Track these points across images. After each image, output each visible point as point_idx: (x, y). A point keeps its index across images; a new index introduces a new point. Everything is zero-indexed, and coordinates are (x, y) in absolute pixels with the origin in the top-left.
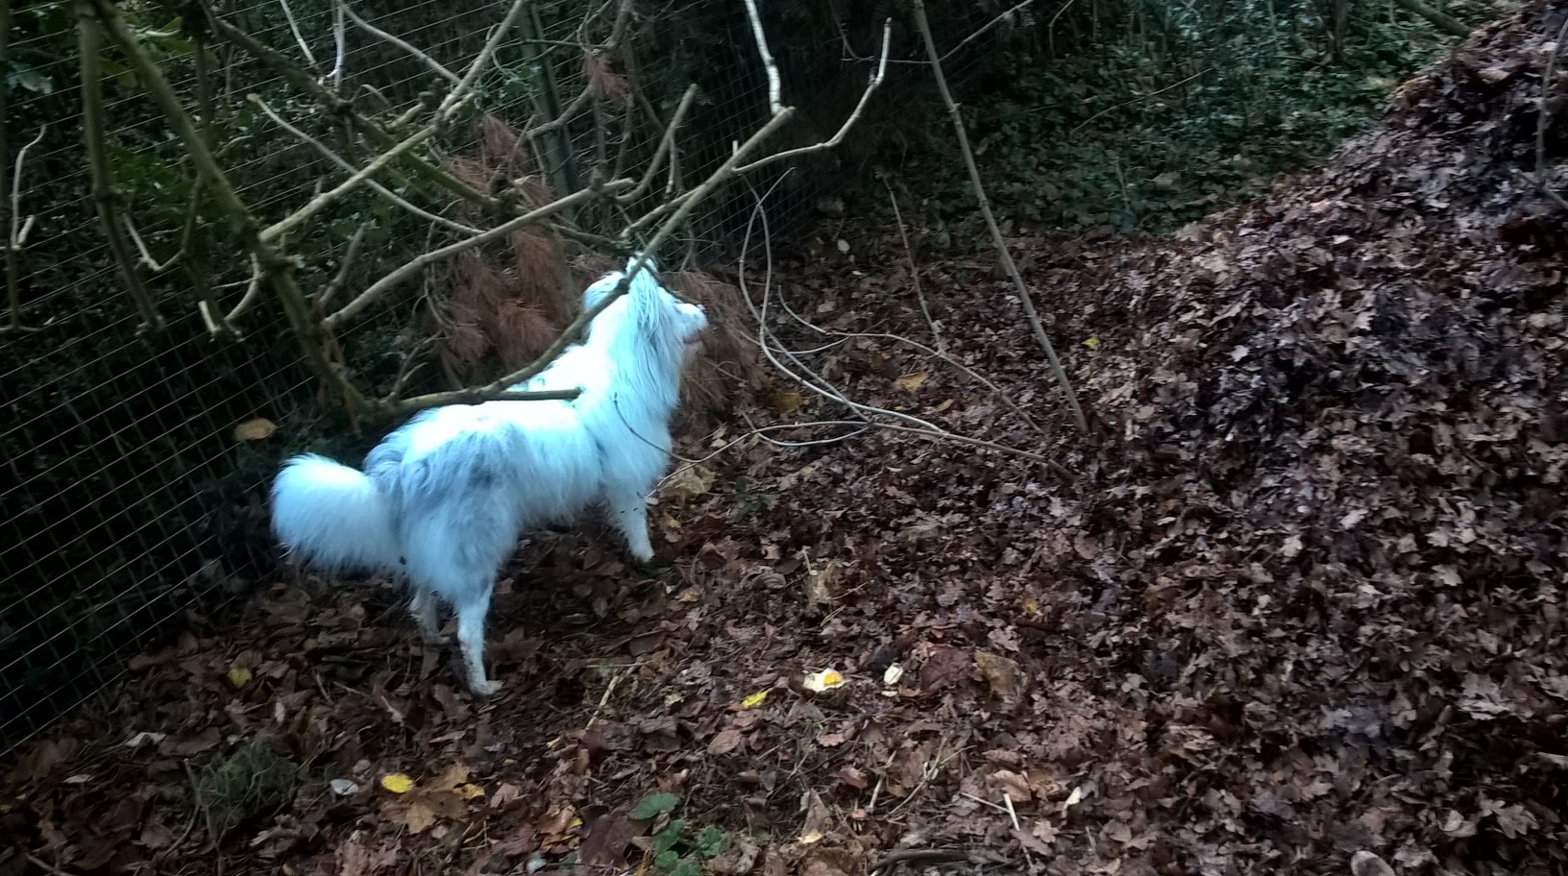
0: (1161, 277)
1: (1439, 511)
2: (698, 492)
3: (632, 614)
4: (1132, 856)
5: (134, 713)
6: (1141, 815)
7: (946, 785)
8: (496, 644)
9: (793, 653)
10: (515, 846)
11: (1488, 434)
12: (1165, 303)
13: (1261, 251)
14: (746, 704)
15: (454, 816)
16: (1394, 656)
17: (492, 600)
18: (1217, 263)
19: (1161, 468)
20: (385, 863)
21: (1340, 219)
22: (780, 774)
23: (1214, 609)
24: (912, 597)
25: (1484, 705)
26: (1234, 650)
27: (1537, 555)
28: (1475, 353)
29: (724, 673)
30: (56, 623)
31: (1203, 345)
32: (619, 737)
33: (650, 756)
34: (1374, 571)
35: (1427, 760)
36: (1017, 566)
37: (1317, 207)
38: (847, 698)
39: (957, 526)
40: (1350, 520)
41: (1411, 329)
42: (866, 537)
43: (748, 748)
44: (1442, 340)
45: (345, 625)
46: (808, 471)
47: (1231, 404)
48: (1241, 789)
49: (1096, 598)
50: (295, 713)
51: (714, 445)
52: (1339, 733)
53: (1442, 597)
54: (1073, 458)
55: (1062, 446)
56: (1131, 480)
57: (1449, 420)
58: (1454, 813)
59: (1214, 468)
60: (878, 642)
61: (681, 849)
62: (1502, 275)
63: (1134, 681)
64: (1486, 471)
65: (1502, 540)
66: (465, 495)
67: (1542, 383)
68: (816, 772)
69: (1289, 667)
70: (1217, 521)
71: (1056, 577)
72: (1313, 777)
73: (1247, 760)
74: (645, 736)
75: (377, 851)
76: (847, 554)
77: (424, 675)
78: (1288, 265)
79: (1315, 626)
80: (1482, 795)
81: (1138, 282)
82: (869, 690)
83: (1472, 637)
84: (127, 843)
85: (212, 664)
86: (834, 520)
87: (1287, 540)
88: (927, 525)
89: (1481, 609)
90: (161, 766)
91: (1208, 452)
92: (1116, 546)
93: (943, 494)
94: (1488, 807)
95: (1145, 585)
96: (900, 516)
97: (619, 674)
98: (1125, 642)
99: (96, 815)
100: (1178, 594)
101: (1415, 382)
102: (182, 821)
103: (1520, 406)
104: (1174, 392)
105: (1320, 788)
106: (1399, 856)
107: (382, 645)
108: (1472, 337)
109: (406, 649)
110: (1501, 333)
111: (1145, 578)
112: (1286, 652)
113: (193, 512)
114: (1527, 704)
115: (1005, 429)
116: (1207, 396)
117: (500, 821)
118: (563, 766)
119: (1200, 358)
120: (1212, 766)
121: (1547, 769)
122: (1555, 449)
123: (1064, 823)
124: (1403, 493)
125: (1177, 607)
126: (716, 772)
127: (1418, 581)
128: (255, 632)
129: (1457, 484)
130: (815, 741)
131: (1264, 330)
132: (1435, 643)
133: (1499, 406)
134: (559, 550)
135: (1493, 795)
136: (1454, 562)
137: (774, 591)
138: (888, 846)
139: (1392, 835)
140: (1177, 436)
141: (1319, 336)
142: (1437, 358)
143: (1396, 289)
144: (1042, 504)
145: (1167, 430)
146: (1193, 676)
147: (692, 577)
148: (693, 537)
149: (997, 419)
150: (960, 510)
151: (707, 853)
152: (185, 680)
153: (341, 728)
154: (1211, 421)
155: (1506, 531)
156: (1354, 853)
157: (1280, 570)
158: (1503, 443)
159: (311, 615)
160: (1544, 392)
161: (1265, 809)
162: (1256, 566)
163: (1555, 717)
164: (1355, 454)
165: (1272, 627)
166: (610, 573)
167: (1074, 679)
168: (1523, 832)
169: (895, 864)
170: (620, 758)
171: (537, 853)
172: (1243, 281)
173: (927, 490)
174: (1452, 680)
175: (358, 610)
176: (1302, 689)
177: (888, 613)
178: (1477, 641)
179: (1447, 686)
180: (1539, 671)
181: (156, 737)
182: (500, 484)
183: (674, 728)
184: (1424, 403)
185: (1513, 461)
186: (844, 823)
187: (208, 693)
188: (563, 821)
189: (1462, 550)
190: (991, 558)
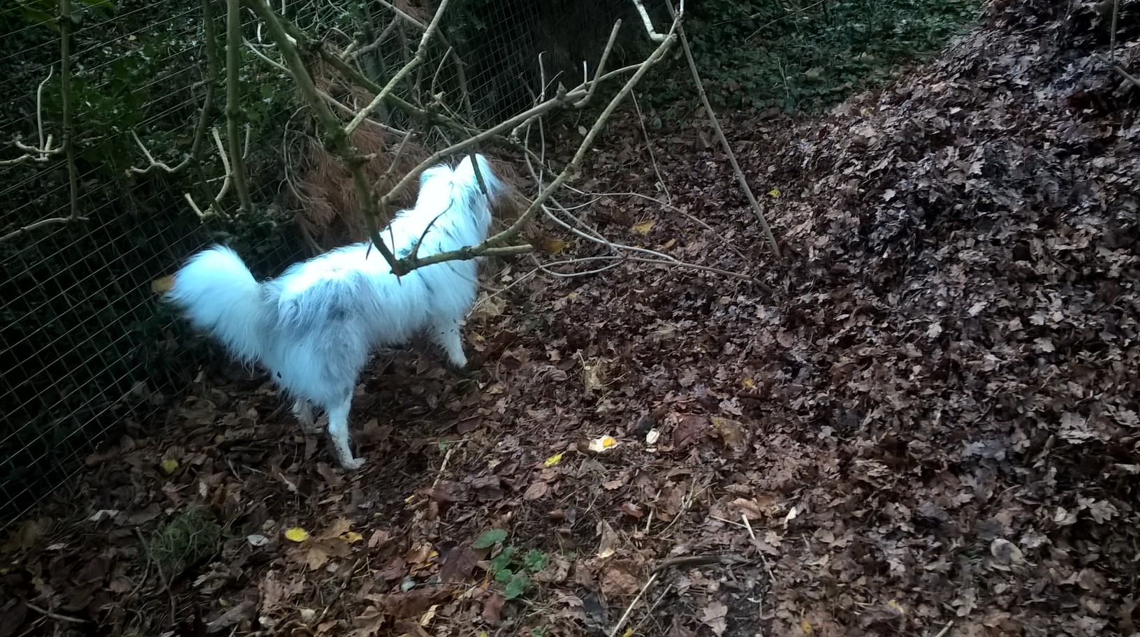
0: (825, 142)
1: (1037, 300)
2: (495, 315)
3: (456, 404)
4: (836, 552)
5: (92, 497)
6: (840, 523)
7: (699, 511)
8: (358, 432)
9: (578, 426)
10: (391, 574)
11: (1069, 244)
12: (830, 161)
13: (900, 121)
14: (548, 463)
15: (342, 555)
16: (1013, 403)
17: (352, 402)
18: (869, 132)
19: (836, 280)
20: (295, 592)
21: (953, 95)
22: (578, 511)
23: (882, 378)
24: (661, 382)
25: (1076, 433)
26: (898, 405)
27: (1106, 327)
28: (1056, 188)
29: (529, 443)
30: (30, 434)
31: (862, 190)
32: (458, 492)
33: (482, 504)
34: (993, 345)
35: (1039, 474)
36: (736, 355)
37: (936, 88)
38: (621, 455)
39: (689, 329)
40: (975, 310)
41: (1010, 173)
42: (622, 341)
43: (553, 494)
44: (1033, 179)
45: (244, 424)
46: (573, 296)
47: (884, 232)
48: (909, 501)
49: (795, 374)
50: (216, 489)
51: (503, 280)
52: (976, 459)
53: (1042, 360)
54: (770, 276)
55: (762, 268)
56: (815, 290)
57: (1040, 236)
58: (1060, 509)
59: (875, 278)
60: (639, 415)
61: (513, 568)
62: (1072, 131)
63: (826, 431)
64: (1069, 271)
65: (1082, 318)
66: (325, 327)
67: (1104, 207)
68: (604, 508)
69: (939, 415)
70: (879, 316)
71: (765, 362)
72: (959, 490)
73: (911, 481)
74: (477, 490)
75: (288, 584)
76: (610, 354)
77: (308, 456)
78: (920, 130)
79: (954, 385)
80: (1079, 495)
81: (808, 148)
82: (637, 448)
83: (1065, 387)
84: (99, 590)
85: (147, 458)
86: (598, 330)
87: (931, 326)
88: (667, 330)
89: (1070, 367)
90: (119, 533)
91: (869, 267)
92: (807, 337)
93: (676, 307)
94: (1084, 503)
95: (831, 364)
96: (646, 324)
97: (452, 448)
98: (818, 404)
99: (75, 571)
100: (855, 368)
101: (1015, 210)
102: (138, 572)
103: (1089, 224)
104: (843, 225)
105: (965, 497)
106: (1024, 540)
107: (275, 436)
108: (1053, 175)
109: (292, 439)
110: (1073, 173)
111: (829, 358)
112: (935, 404)
113: (124, 347)
114: (1106, 431)
115: (718, 258)
116: (867, 227)
117: (378, 557)
118: (419, 515)
119: (861, 200)
120: (888, 487)
121: (1124, 474)
122: (1115, 253)
123: (786, 532)
124: (1011, 289)
125: (855, 377)
126: (531, 512)
127: (1025, 350)
128: (177, 432)
129: (1048, 281)
130: (601, 487)
131: (906, 178)
132: (1040, 392)
133: (1074, 225)
134: (397, 362)
135: (1086, 495)
136: (1049, 335)
137: (559, 383)
138: (662, 556)
139: (1018, 527)
140: (846, 257)
141: (945, 180)
142: (1029, 192)
143: (998, 144)
144: (750, 310)
145: (838, 253)
146: (870, 424)
147: (497, 376)
148: (494, 347)
149: (710, 251)
150: (689, 318)
151: (533, 569)
152: (128, 470)
153: (250, 498)
154: (870, 244)
155: (1083, 312)
156: (993, 540)
157: (927, 348)
158: (1079, 251)
159: (217, 419)
160: (1106, 213)
161: (927, 514)
162: (910, 346)
163: (1125, 439)
164: (975, 262)
165: (923, 388)
166: (437, 376)
167: (783, 432)
168: (1109, 519)
169: (668, 568)
170: (461, 507)
171: (407, 577)
172: (887, 143)
173: (664, 305)
174: (1052, 417)
175: (253, 412)
176: (948, 430)
177: (644, 394)
178: (1068, 390)
179: (1050, 422)
180: (1112, 408)
181: (112, 513)
182: (351, 317)
183: (498, 483)
184: (1022, 224)
185: (1088, 262)
186: (629, 542)
187: (148, 479)
188: (424, 553)
189: (1055, 327)
190: (715, 351)
